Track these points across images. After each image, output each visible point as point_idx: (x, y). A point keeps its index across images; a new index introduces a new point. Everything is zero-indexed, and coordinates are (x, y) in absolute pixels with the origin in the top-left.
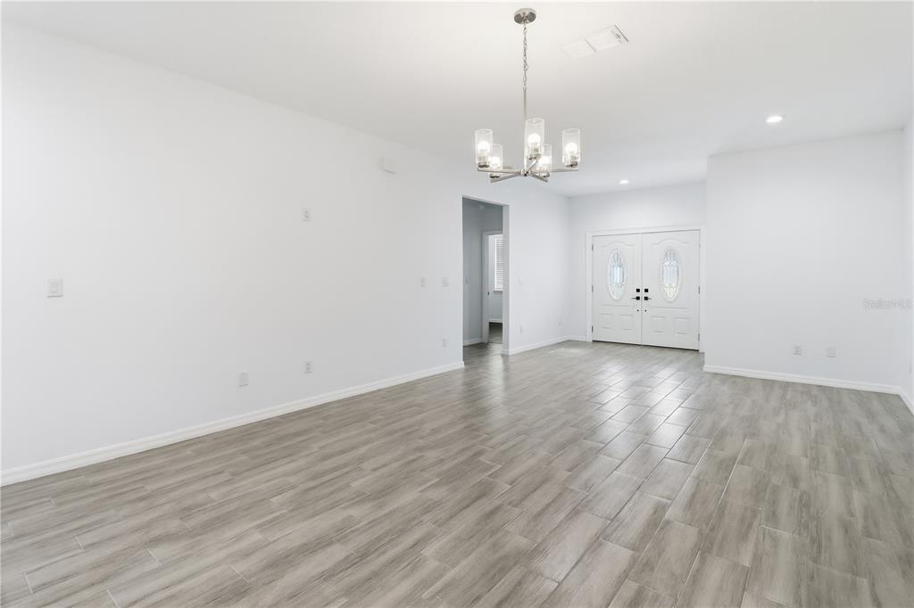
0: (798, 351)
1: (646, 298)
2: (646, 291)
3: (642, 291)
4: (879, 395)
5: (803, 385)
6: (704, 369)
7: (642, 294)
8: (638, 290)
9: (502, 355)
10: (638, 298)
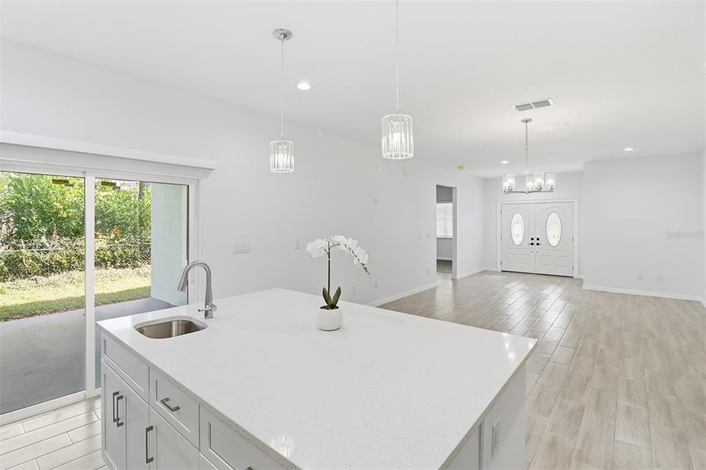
0: (640, 277)
1: (538, 244)
2: (538, 239)
3: (535, 239)
4: (689, 301)
5: (645, 296)
6: (583, 288)
7: (535, 242)
8: (532, 239)
9: (452, 279)
10: (532, 244)
